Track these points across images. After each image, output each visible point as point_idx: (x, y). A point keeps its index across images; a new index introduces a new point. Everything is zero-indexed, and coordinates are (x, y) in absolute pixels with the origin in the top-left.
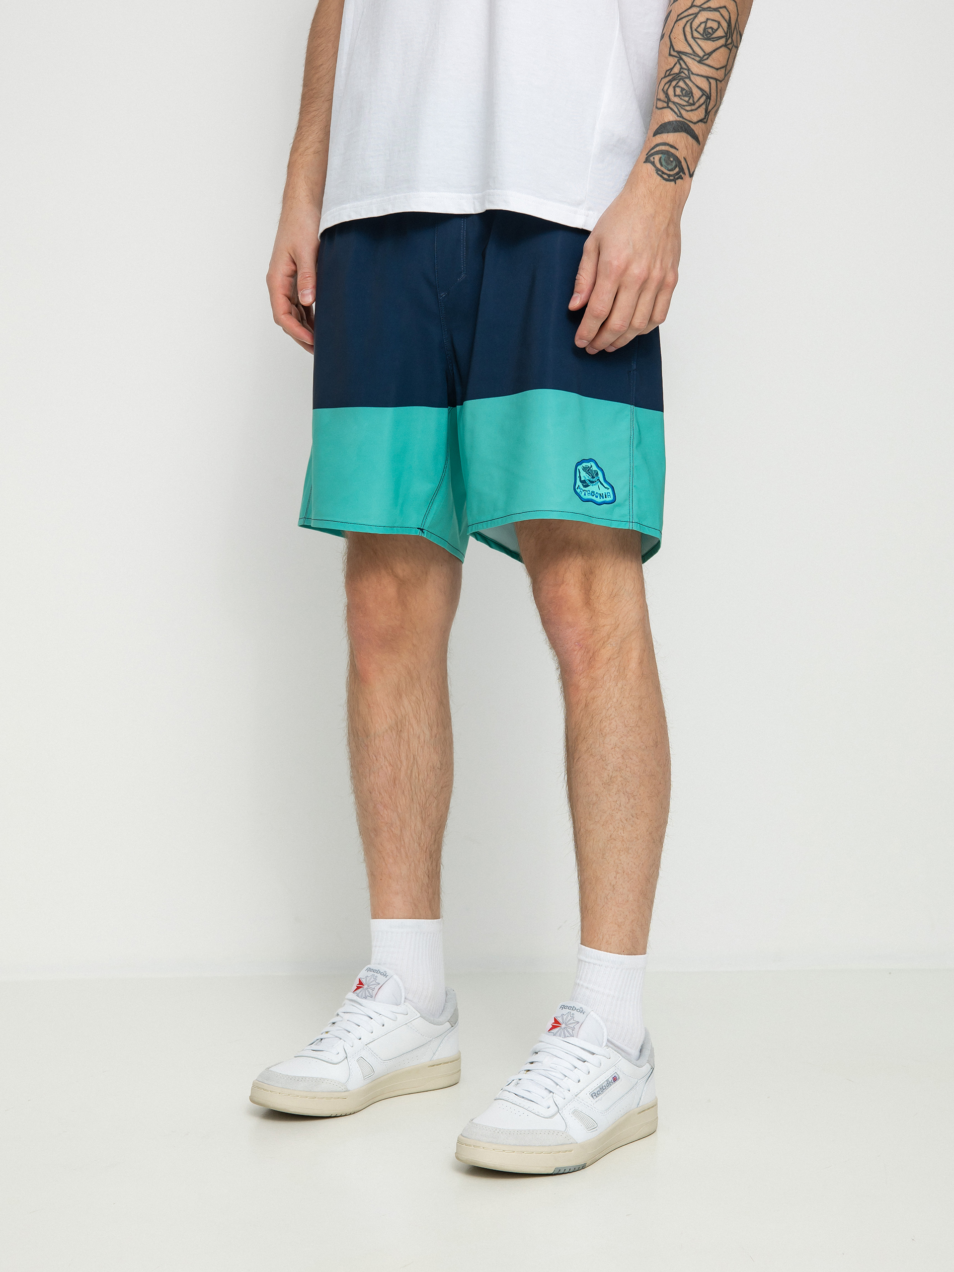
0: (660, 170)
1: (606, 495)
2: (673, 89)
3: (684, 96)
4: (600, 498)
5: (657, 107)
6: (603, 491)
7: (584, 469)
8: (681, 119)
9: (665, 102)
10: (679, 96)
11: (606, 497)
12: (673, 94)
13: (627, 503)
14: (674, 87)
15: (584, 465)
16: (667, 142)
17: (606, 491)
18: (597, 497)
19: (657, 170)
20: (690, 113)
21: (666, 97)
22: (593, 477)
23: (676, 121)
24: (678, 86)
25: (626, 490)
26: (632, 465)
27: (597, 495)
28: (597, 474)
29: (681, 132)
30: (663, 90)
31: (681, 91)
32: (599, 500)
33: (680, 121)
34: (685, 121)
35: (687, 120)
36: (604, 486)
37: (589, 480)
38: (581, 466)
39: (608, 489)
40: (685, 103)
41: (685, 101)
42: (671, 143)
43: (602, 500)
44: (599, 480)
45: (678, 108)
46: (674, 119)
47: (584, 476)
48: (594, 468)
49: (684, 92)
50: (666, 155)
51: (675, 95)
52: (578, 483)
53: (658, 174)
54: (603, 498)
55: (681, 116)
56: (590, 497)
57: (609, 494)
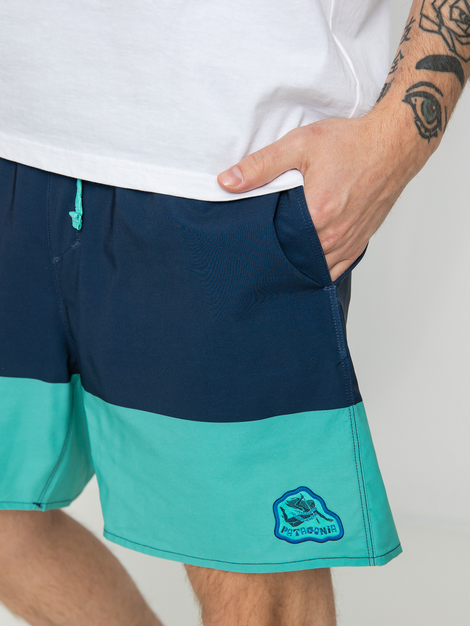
0: (420, 120)
1: (329, 529)
2: (449, 9)
3: (462, 22)
4: (322, 534)
5: (421, 26)
6: (324, 524)
7: (290, 504)
8: (453, 55)
9: (436, 24)
10: (456, 21)
11: (330, 532)
12: (449, 16)
13: (363, 534)
14: (452, 7)
15: (289, 499)
16: (433, 83)
17: (329, 523)
18: (317, 533)
19: (417, 118)
20: (465, 47)
21: (438, 16)
22: (307, 510)
23: (447, 56)
24: (457, 7)
25: (359, 518)
26: (361, 484)
27: (317, 530)
28: (313, 504)
29: (450, 71)
30: (433, 4)
31: (460, 15)
32: (320, 536)
33: (451, 57)
34: (458, 58)
35: (459, 56)
36: (326, 519)
37: (301, 516)
38: (285, 501)
39: (332, 520)
40: (462, 33)
41: (462, 29)
42: (437, 86)
43: (323, 536)
44: (316, 512)
45: (452, 39)
46: (445, 54)
47: (291, 512)
48: (307, 497)
49: (463, 17)
50: (429, 101)
51: (451, 19)
52: (283, 523)
53: (417, 125)
54: (326, 533)
55: (453, 50)
56: (309, 535)
57: (333, 528)
